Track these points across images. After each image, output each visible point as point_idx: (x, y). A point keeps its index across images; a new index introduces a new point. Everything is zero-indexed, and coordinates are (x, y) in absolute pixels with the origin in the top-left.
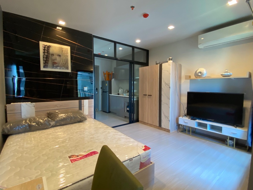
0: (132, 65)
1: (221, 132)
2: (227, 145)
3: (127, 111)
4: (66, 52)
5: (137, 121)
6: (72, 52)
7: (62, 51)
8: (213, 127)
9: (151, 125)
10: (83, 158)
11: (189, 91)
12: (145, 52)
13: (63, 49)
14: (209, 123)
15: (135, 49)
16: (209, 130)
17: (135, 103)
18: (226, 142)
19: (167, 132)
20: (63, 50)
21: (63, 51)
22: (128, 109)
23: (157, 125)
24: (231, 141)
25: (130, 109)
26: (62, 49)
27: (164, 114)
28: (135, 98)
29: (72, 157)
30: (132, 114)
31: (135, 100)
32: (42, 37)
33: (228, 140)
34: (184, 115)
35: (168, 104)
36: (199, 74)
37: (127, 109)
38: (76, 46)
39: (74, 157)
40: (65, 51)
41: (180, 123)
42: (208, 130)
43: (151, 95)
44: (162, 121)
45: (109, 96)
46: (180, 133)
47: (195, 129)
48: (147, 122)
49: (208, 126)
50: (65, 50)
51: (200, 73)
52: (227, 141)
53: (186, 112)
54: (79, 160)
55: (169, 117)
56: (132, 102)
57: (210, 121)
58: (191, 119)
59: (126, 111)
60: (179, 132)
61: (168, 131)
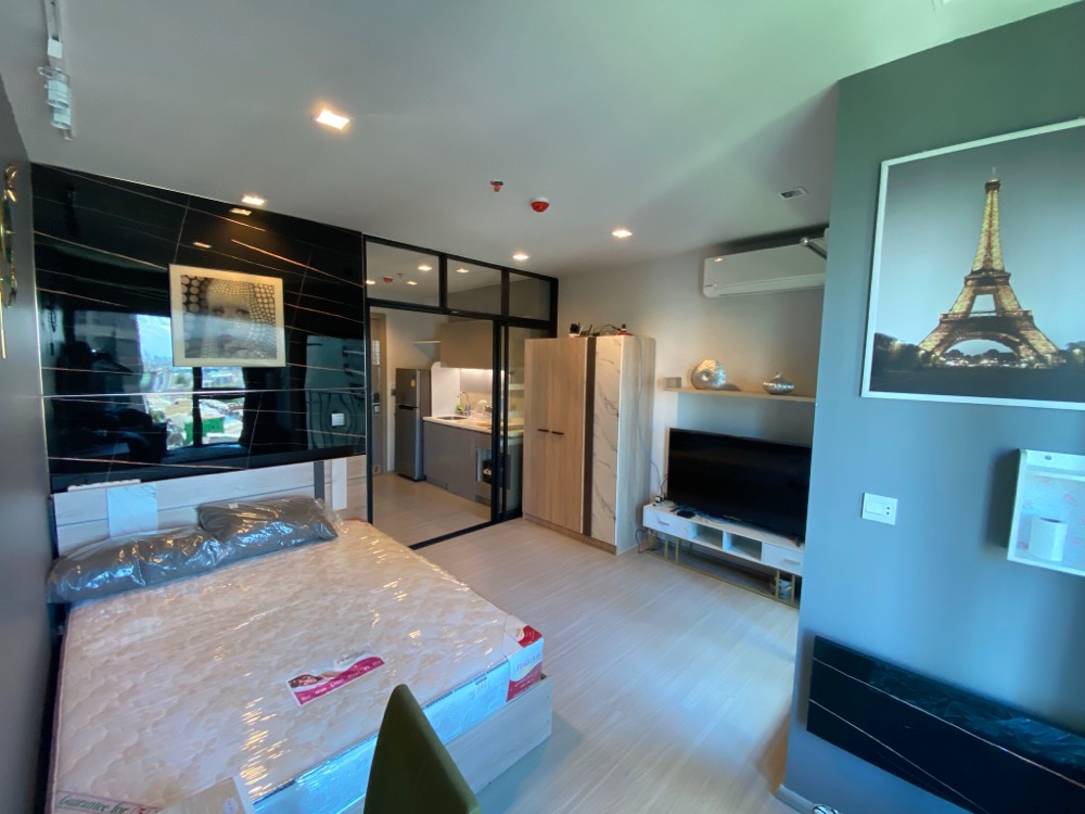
0: (503, 328)
1: (759, 557)
2: (774, 594)
3: (485, 476)
4: (267, 298)
5: (517, 513)
6: (287, 297)
7: (255, 296)
8: (738, 541)
9: (560, 530)
10: (337, 686)
11: (675, 426)
12: (547, 286)
13: (257, 290)
14: (728, 529)
15: (511, 275)
16: (729, 549)
17: (509, 452)
18: (771, 585)
19: (609, 551)
20: (255, 293)
21: (258, 295)
22: (488, 472)
23: (576, 530)
24: (786, 583)
25: (495, 472)
26: (254, 287)
27: (598, 495)
28: (511, 438)
29: (301, 681)
30: (501, 489)
31: (511, 446)
32: (180, 247)
33: (777, 579)
34: (659, 499)
35: (611, 466)
36: (705, 378)
37: (485, 472)
38: (305, 276)
39: (307, 681)
40: (264, 296)
41: (647, 523)
42: (726, 548)
43: (562, 434)
44: (593, 518)
45: (422, 422)
46: (648, 556)
47: (692, 544)
48: (547, 519)
49: (725, 538)
50: (263, 290)
51: (708, 373)
52: (774, 583)
53: (665, 490)
54: (324, 692)
55: (614, 505)
56: (502, 451)
57: (732, 521)
58: (679, 514)
59: (479, 479)
60: (645, 554)
61: (611, 549)
